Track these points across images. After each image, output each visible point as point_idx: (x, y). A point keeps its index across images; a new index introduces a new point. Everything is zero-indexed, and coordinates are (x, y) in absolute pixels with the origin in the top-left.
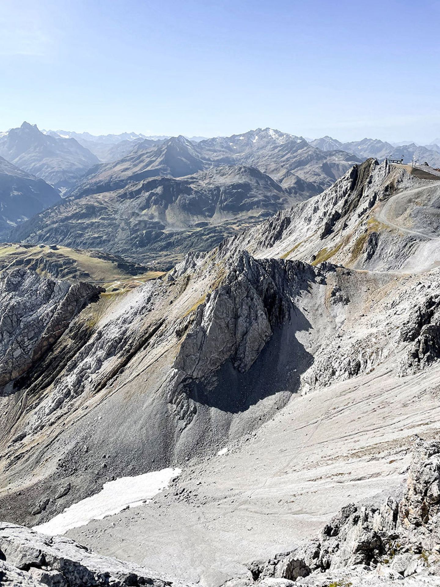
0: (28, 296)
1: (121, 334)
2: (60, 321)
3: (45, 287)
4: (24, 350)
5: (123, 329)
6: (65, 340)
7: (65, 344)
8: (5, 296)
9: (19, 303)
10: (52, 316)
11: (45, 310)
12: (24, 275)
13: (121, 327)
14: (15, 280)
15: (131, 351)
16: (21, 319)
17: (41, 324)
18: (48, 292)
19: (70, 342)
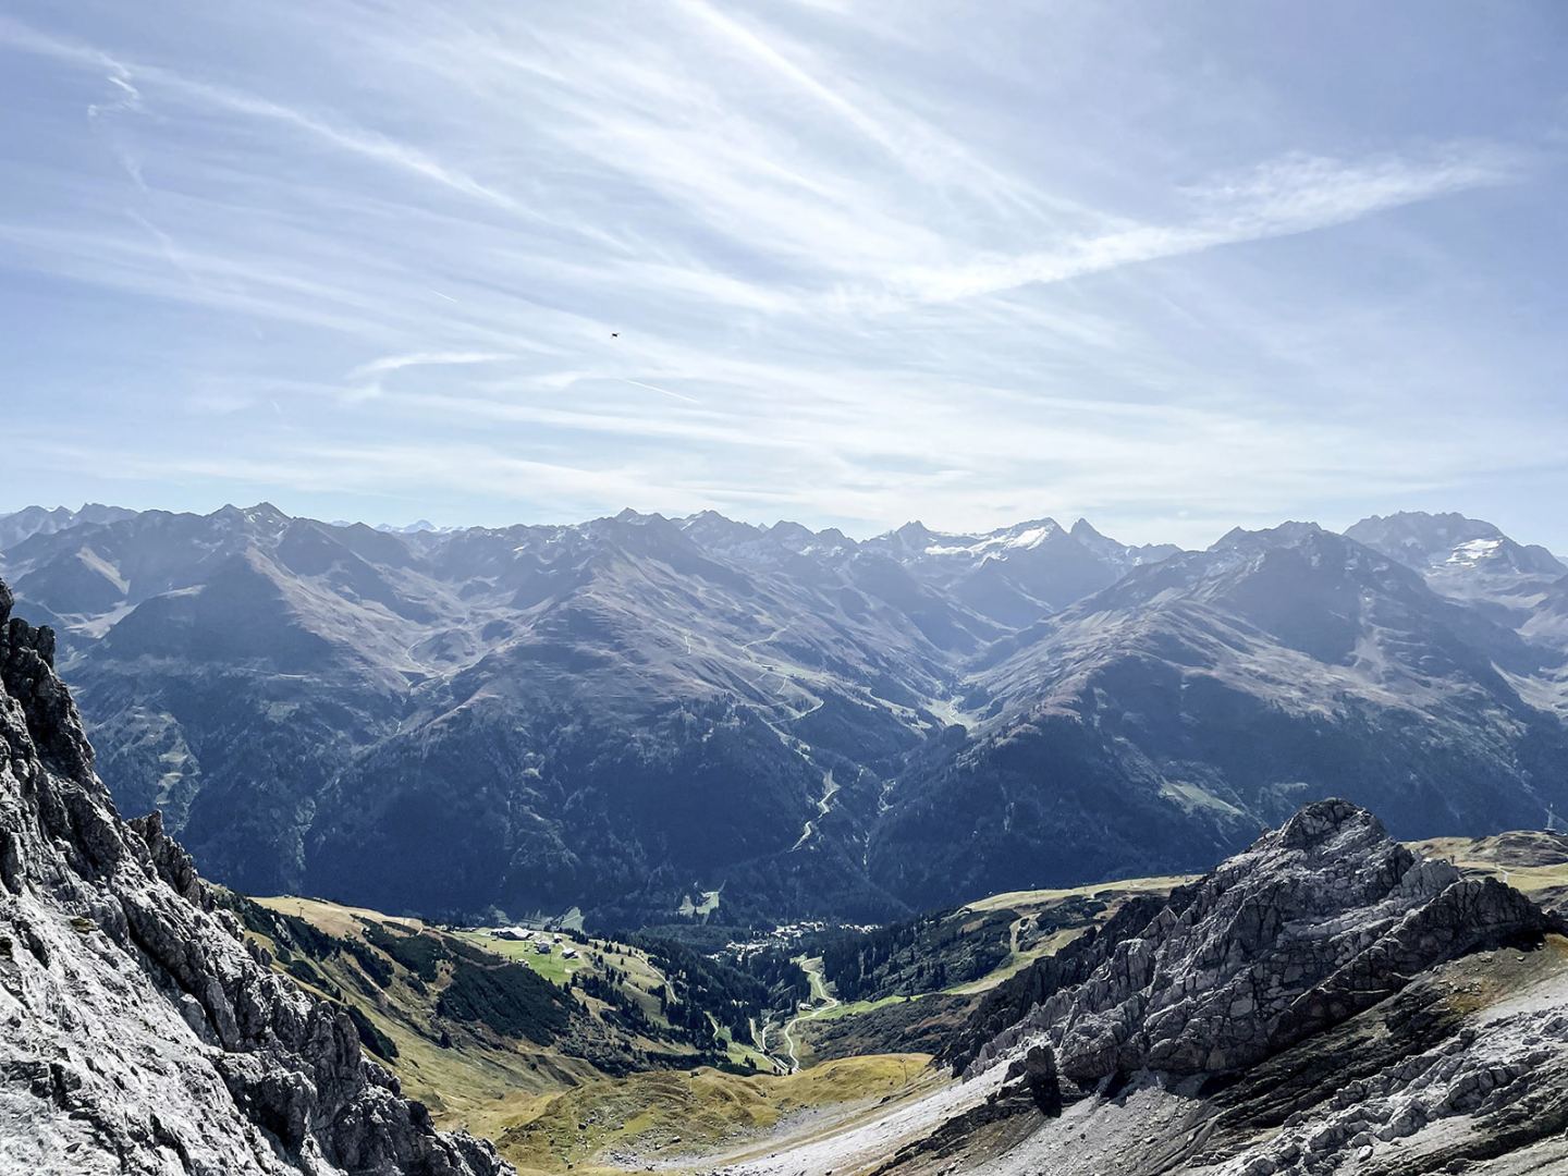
0: (1326, 873)
1: (1521, 1061)
2: (1382, 967)
3: (1382, 864)
4: (1261, 1006)
5: (1539, 1048)
6: (1370, 1024)
7: (1364, 1032)
8: (1275, 857)
9: (1294, 882)
10: (1366, 947)
11: (1356, 921)
12: (1345, 818)
13: (1534, 1041)
14: (1313, 826)
15: (1526, 1124)
16: (1284, 924)
17: (1328, 955)
18: (1386, 879)
19: (1379, 1033)
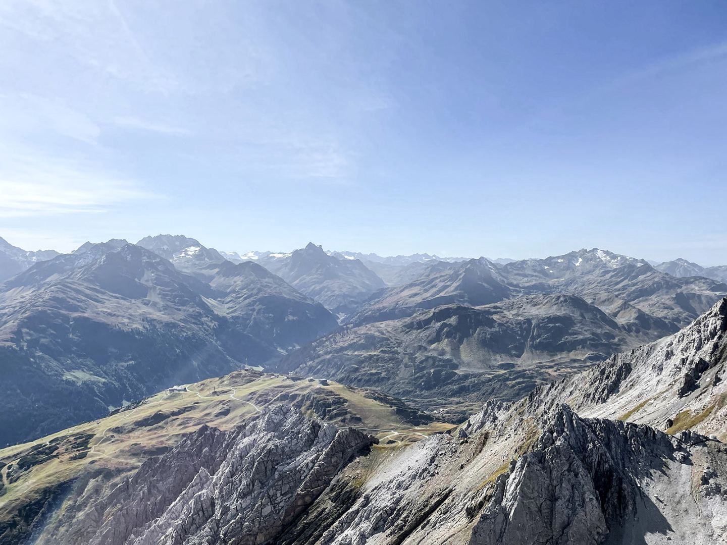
0: (287, 439)
1: (393, 503)
2: (320, 475)
3: (308, 430)
4: (274, 508)
5: (397, 495)
6: (324, 501)
7: (323, 507)
8: (263, 437)
9: (276, 446)
10: (312, 468)
11: (305, 459)
12: (287, 412)
13: (395, 493)
14: (277, 418)
15: (405, 528)
16: (276, 467)
17: (298, 475)
18: (312, 436)
19: (329, 505)
